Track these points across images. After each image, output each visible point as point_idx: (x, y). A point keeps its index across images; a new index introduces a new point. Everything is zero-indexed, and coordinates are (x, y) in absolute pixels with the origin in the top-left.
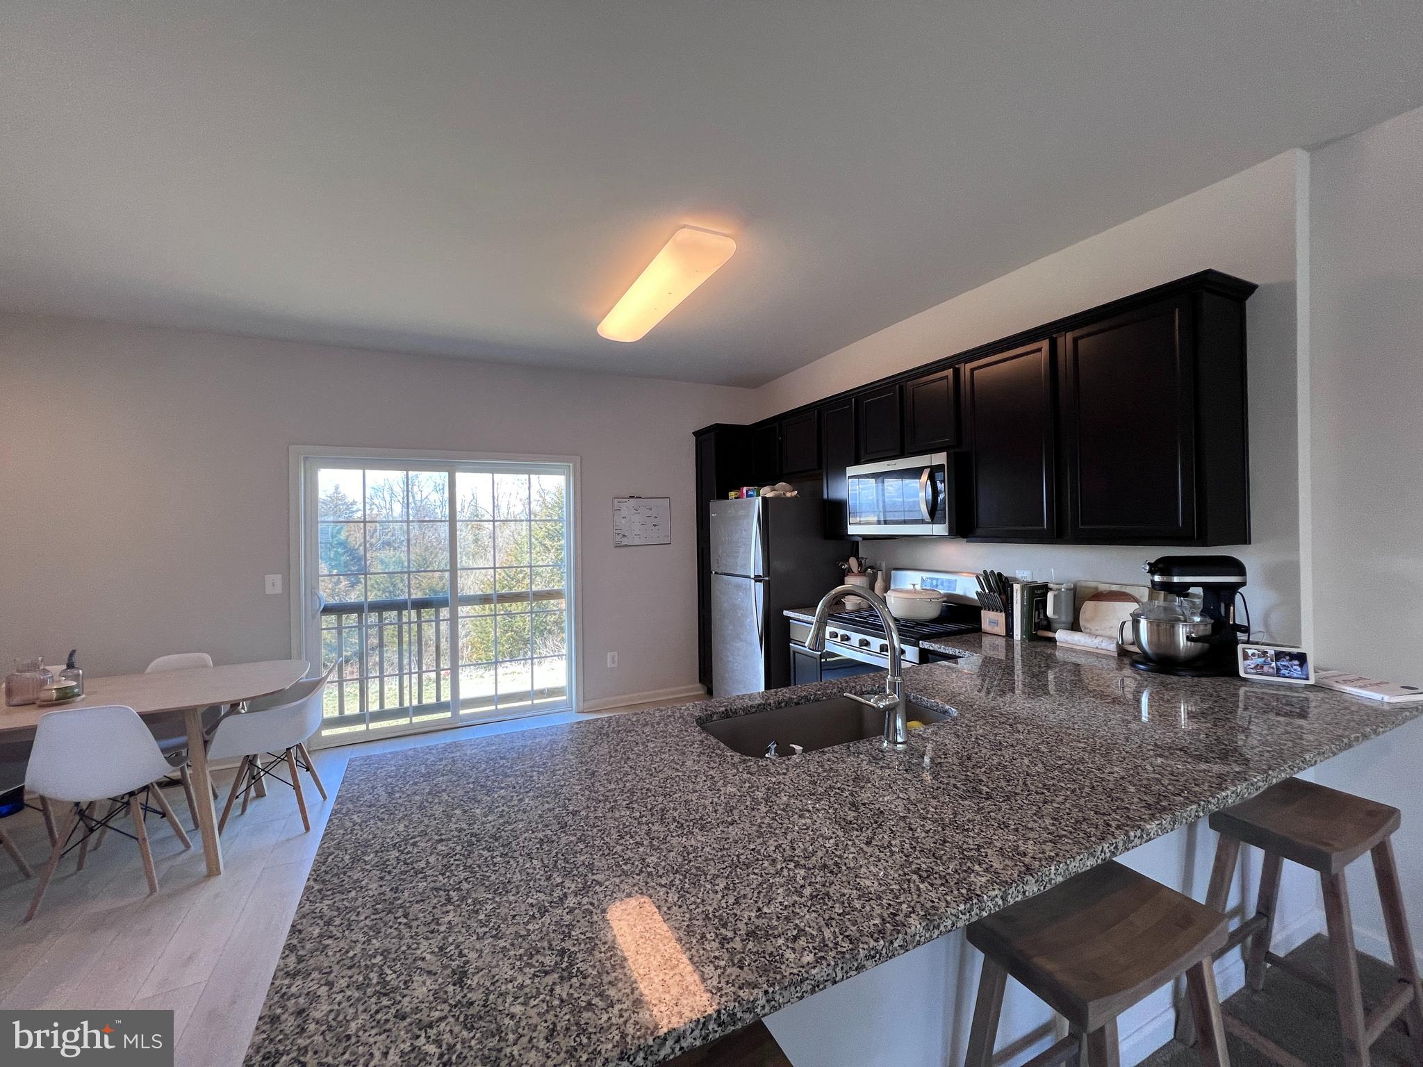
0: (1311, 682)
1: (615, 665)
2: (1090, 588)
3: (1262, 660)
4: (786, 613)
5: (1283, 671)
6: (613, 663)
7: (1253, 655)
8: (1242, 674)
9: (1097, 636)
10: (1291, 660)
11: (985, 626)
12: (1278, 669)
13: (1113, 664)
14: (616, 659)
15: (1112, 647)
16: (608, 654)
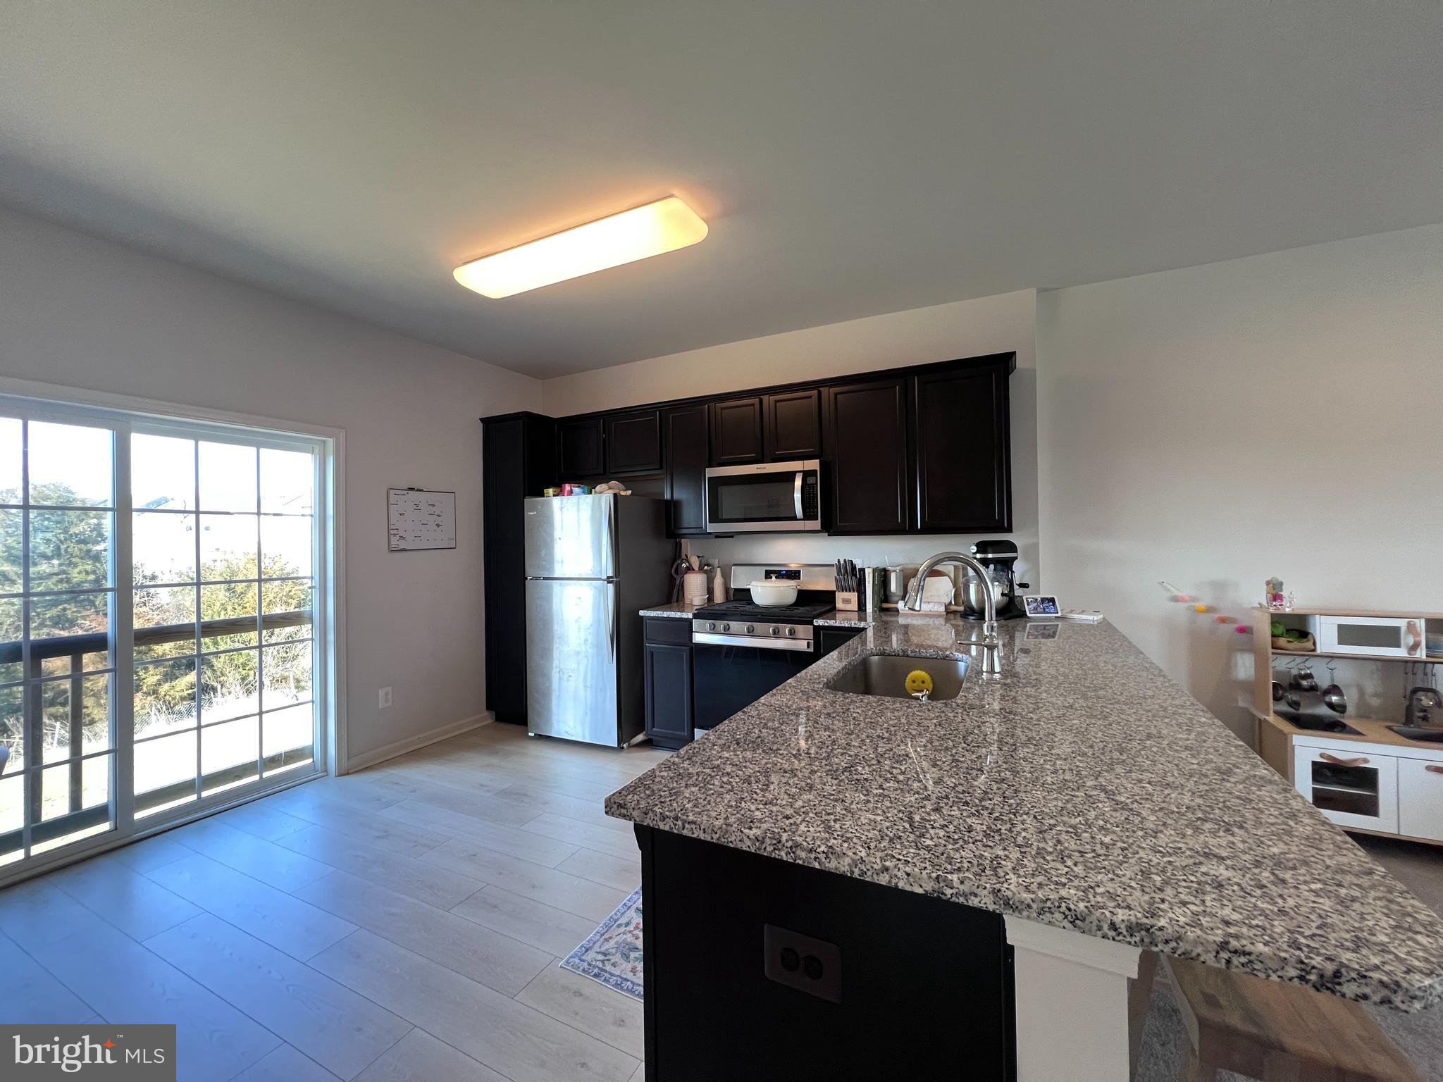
0: (1059, 615)
1: (390, 704)
2: (911, 569)
3: (1036, 604)
4: (642, 613)
5: (1047, 610)
6: (386, 702)
7: (1031, 601)
8: (1029, 615)
9: (929, 602)
10: (1048, 603)
11: (839, 605)
12: (1044, 609)
13: (942, 621)
14: (390, 696)
15: (942, 609)
16: (380, 691)
